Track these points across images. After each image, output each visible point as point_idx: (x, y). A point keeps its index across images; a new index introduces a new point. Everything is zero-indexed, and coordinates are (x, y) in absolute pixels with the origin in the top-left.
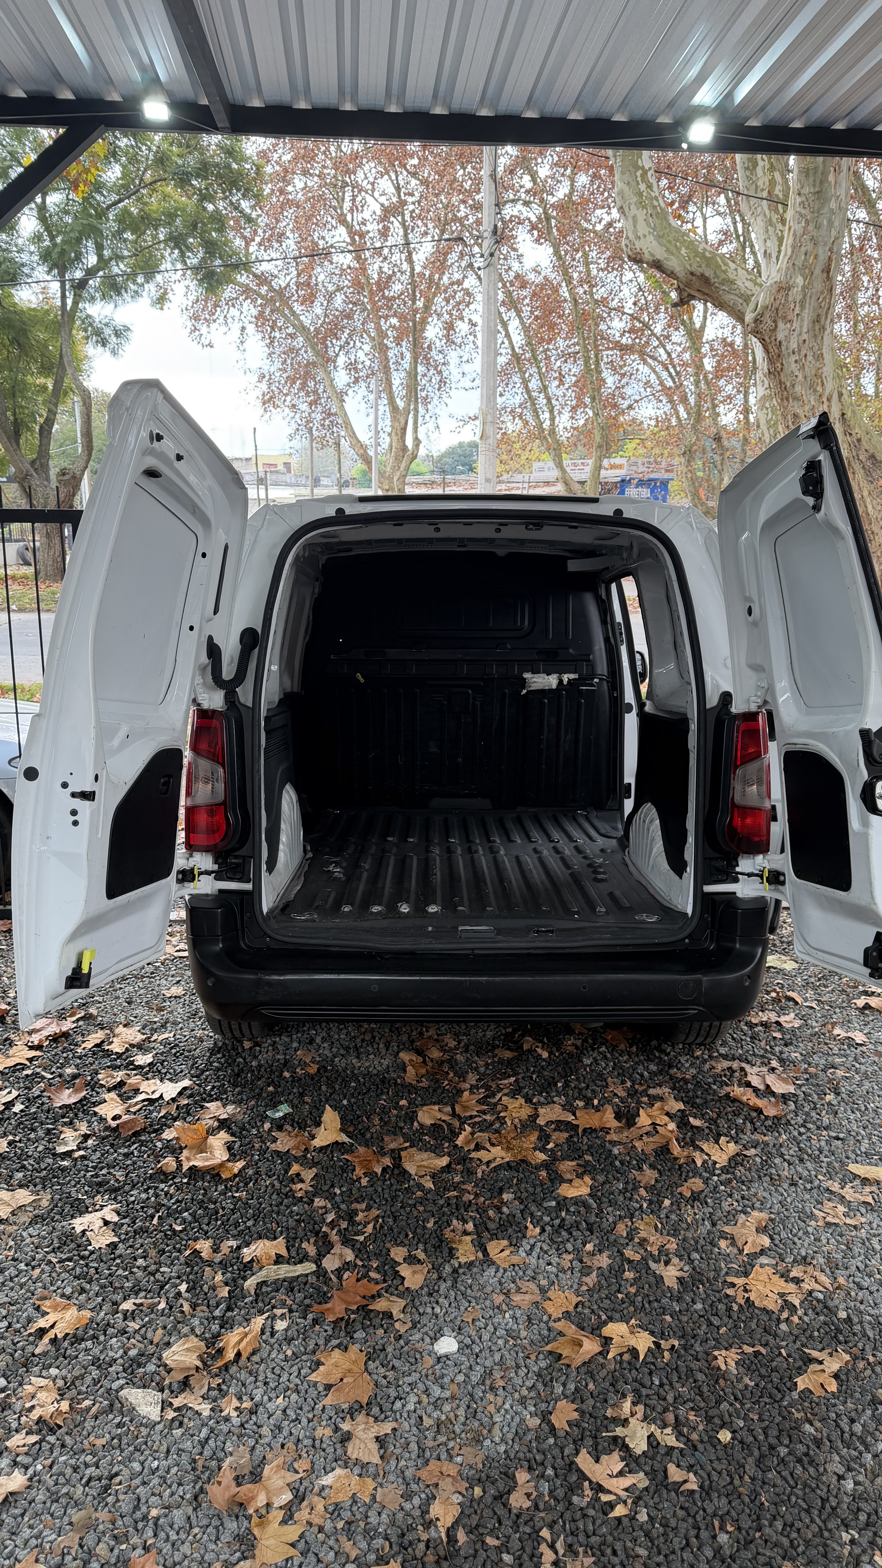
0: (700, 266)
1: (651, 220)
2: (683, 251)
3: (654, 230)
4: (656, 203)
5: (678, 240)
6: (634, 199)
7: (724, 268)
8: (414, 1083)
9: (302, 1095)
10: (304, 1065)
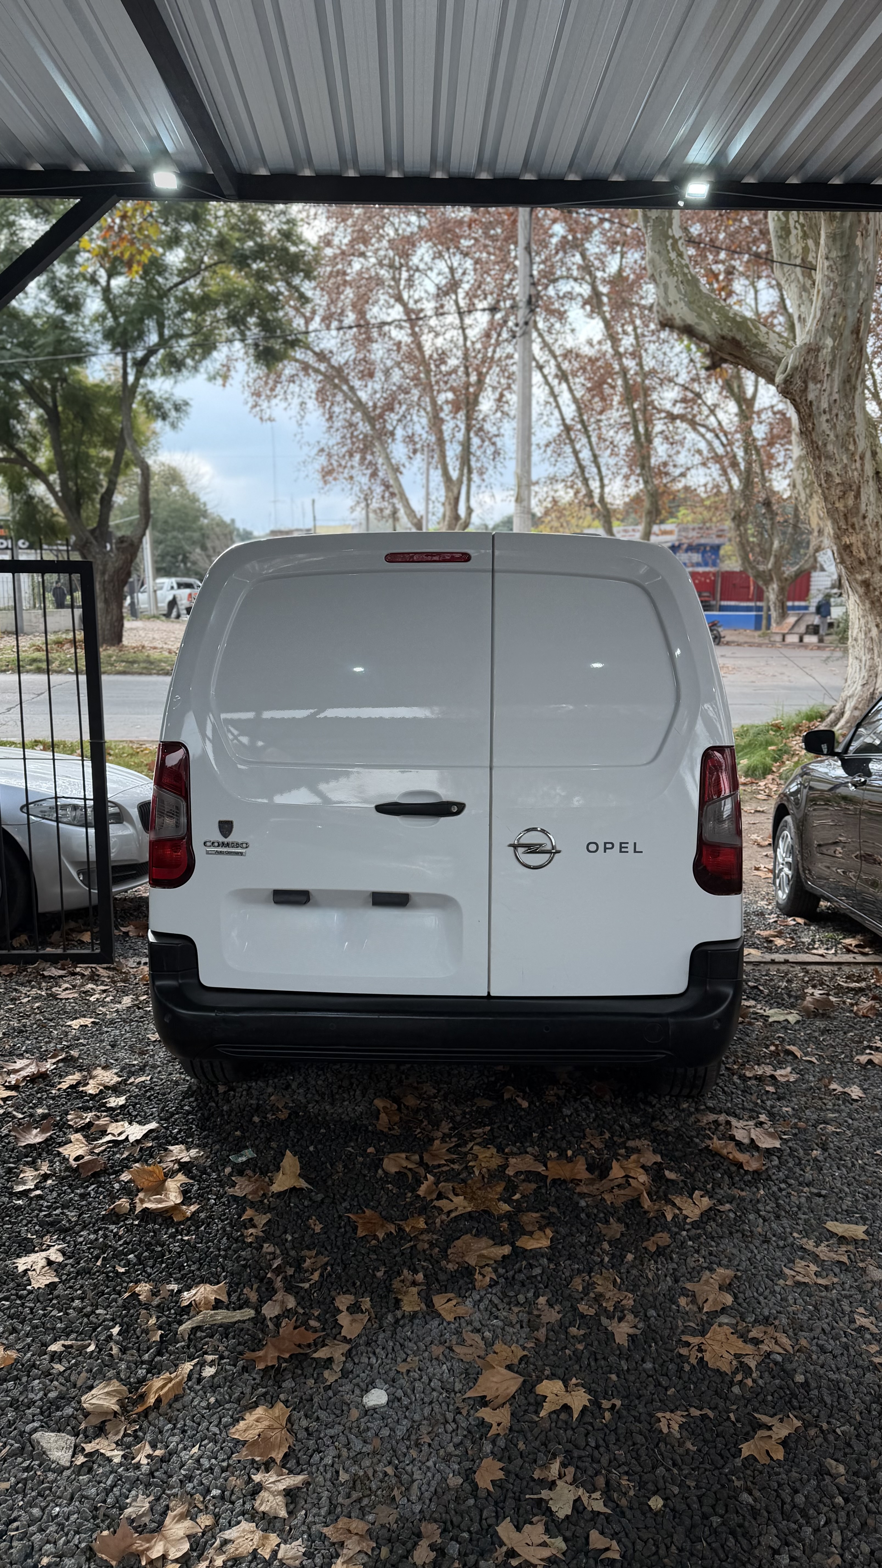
0: (731, 330)
1: (681, 286)
2: (714, 316)
3: (685, 296)
4: (686, 271)
5: (709, 306)
6: (665, 267)
7: (755, 331)
8: (386, 1130)
9: (269, 1140)
10: (274, 1109)
